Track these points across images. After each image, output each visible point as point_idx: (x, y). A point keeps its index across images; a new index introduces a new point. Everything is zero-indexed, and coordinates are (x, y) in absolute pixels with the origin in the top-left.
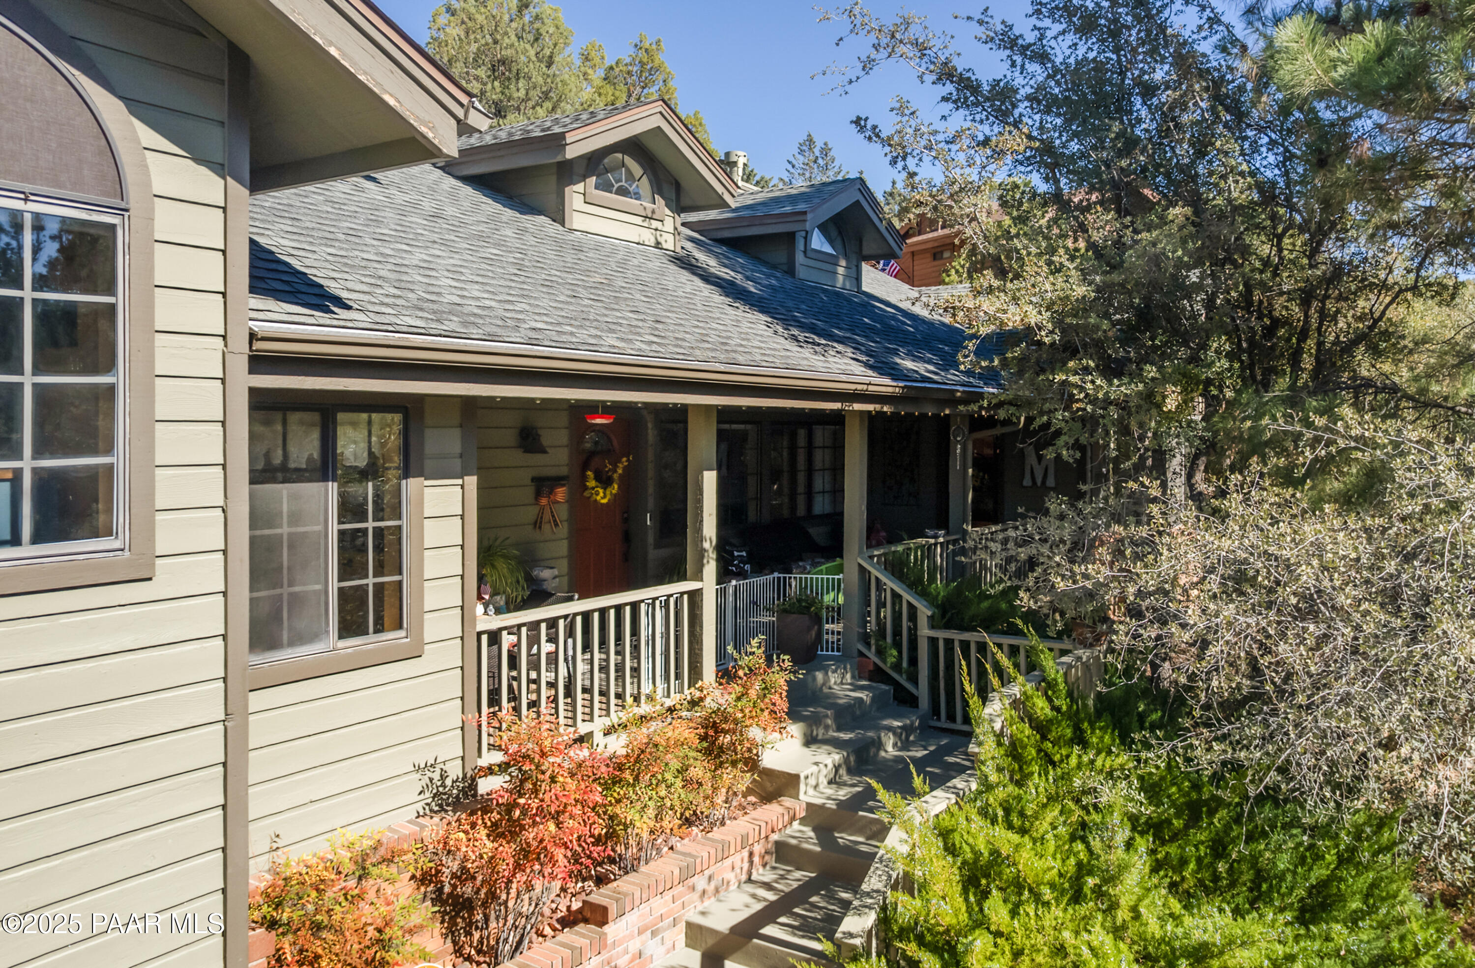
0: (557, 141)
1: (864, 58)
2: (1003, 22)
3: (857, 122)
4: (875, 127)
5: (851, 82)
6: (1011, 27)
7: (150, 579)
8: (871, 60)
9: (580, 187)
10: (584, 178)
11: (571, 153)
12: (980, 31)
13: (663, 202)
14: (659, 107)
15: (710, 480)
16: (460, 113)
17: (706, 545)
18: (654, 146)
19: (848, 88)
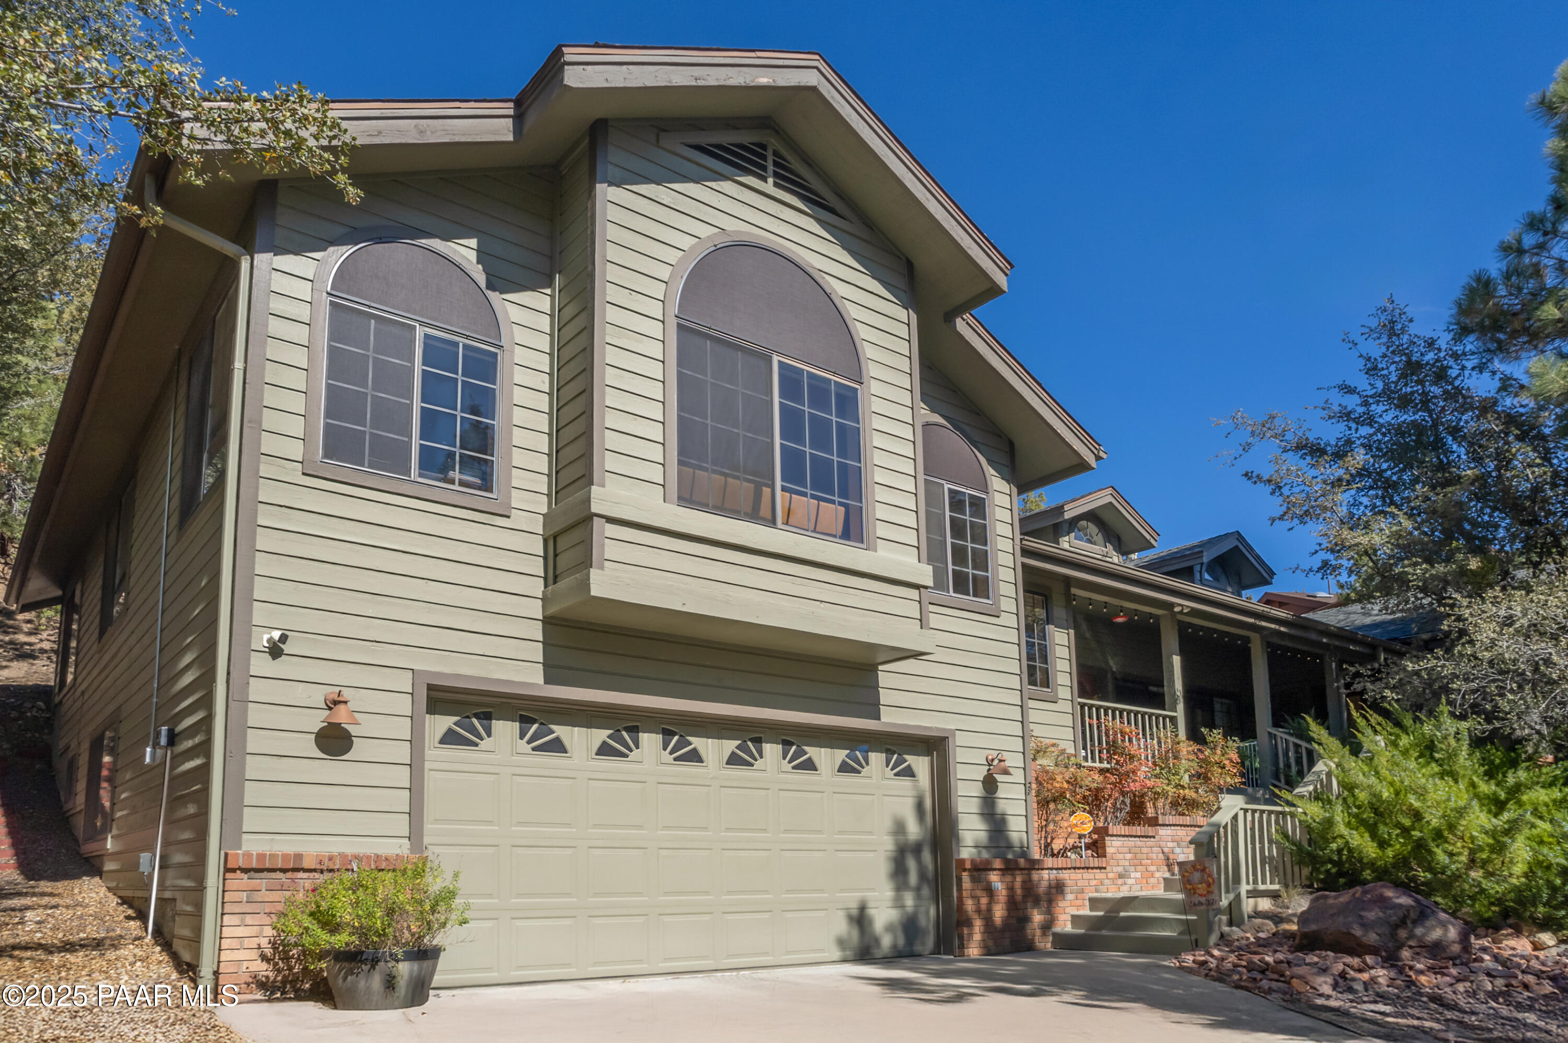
0: (1060, 510)
1: (1243, 443)
2: (1340, 405)
3: (1246, 475)
4: (1258, 476)
5: (1236, 458)
6: (1346, 408)
7: (998, 617)
8: (1249, 444)
9: (1066, 538)
10: (1068, 534)
11: (1067, 516)
12: (1324, 414)
13: (1111, 547)
14: (1110, 491)
15: (1177, 660)
16: (1096, 452)
17: (1178, 694)
18: (1107, 517)
19: (1234, 462)
